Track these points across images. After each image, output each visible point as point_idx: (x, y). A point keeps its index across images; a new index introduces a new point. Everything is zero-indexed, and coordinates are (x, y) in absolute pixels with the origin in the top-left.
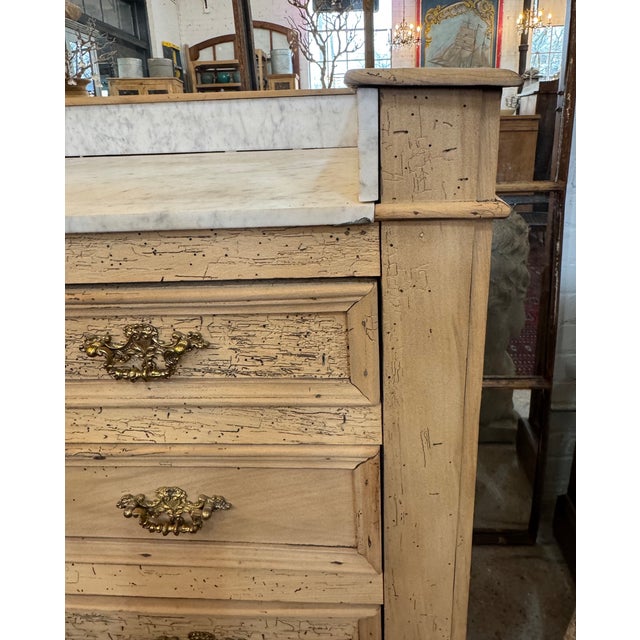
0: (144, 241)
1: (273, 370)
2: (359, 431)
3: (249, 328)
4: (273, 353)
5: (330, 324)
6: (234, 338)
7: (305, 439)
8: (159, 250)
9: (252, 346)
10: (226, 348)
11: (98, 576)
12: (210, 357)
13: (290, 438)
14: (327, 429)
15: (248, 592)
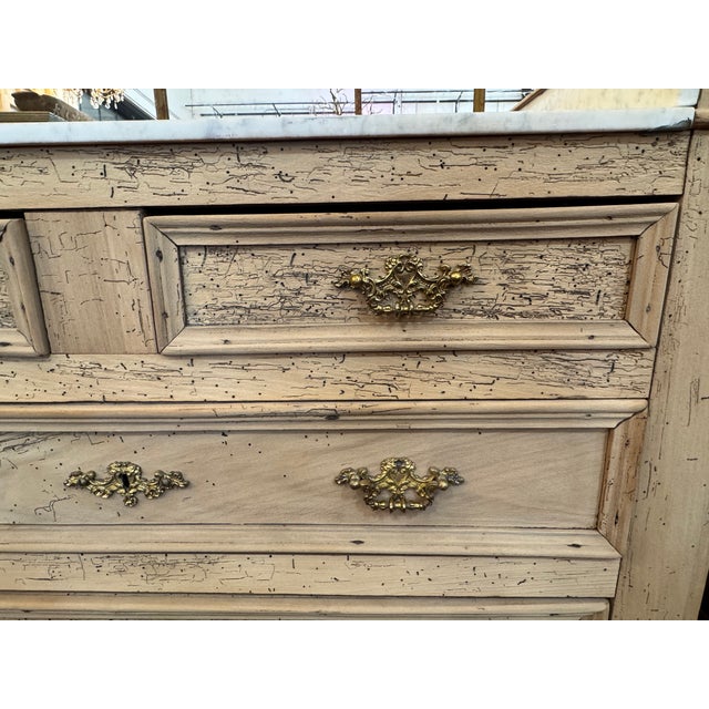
0: (433, 152)
1: (541, 310)
2: (626, 381)
3: (524, 260)
4: (544, 289)
5: (613, 255)
6: (505, 272)
7: (565, 392)
8: (448, 162)
9: (523, 281)
10: (494, 283)
11: (296, 570)
12: (474, 295)
13: (548, 391)
14: (591, 379)
15: (465, 586)
